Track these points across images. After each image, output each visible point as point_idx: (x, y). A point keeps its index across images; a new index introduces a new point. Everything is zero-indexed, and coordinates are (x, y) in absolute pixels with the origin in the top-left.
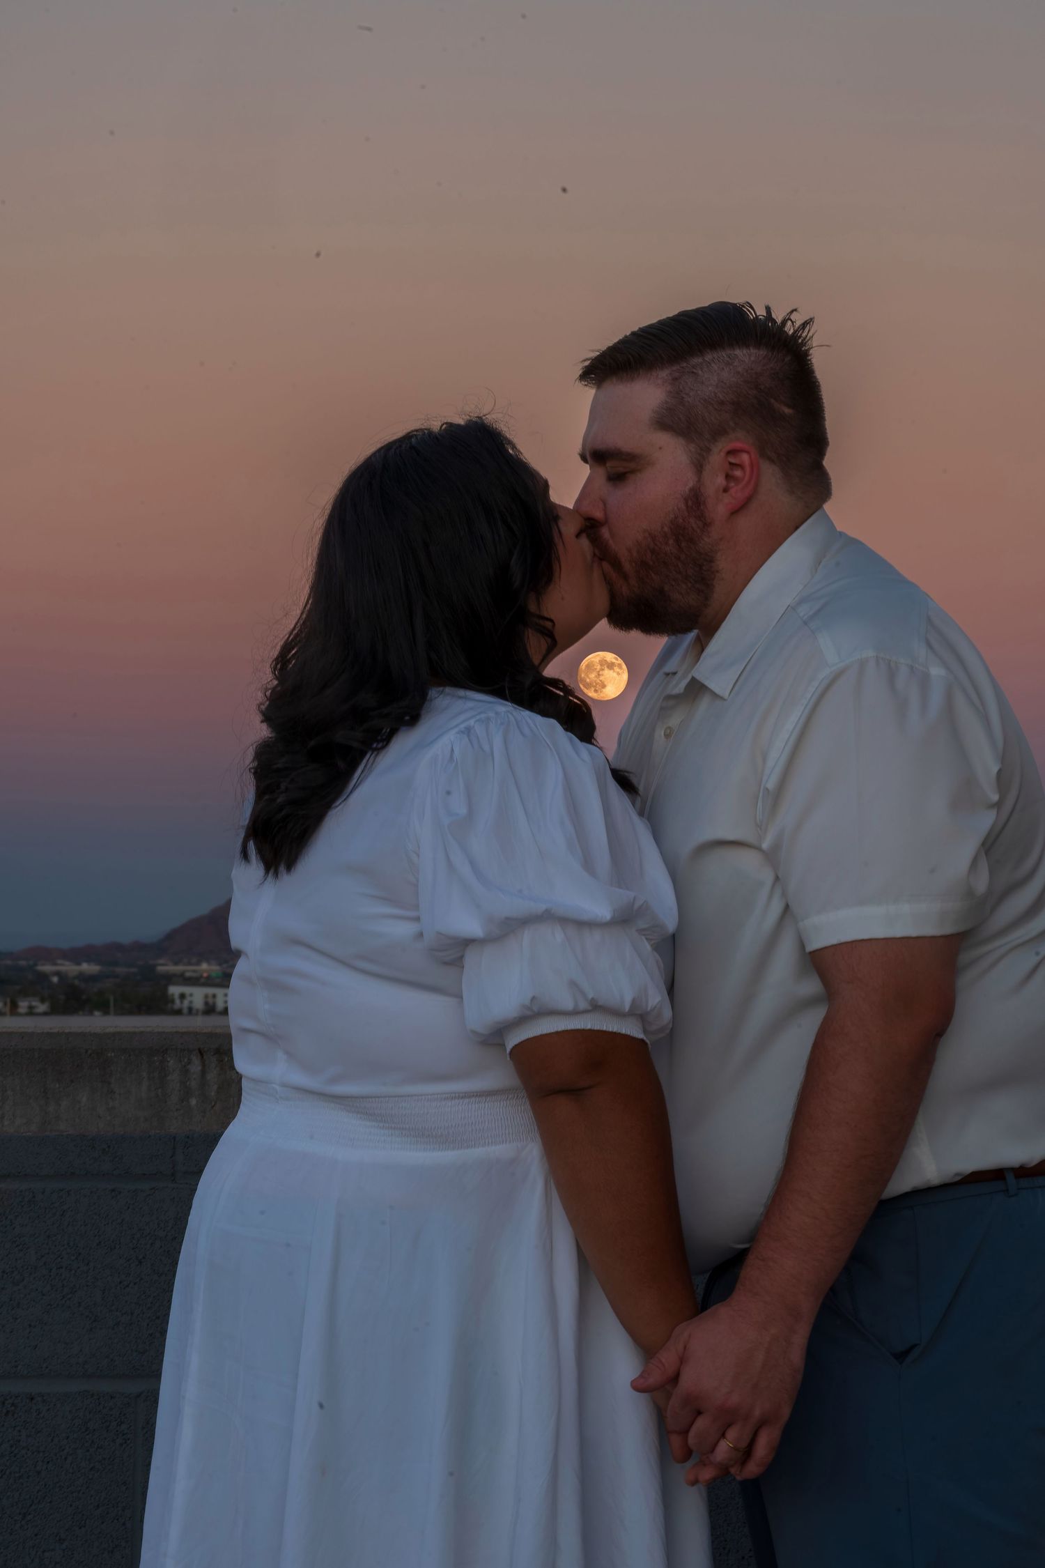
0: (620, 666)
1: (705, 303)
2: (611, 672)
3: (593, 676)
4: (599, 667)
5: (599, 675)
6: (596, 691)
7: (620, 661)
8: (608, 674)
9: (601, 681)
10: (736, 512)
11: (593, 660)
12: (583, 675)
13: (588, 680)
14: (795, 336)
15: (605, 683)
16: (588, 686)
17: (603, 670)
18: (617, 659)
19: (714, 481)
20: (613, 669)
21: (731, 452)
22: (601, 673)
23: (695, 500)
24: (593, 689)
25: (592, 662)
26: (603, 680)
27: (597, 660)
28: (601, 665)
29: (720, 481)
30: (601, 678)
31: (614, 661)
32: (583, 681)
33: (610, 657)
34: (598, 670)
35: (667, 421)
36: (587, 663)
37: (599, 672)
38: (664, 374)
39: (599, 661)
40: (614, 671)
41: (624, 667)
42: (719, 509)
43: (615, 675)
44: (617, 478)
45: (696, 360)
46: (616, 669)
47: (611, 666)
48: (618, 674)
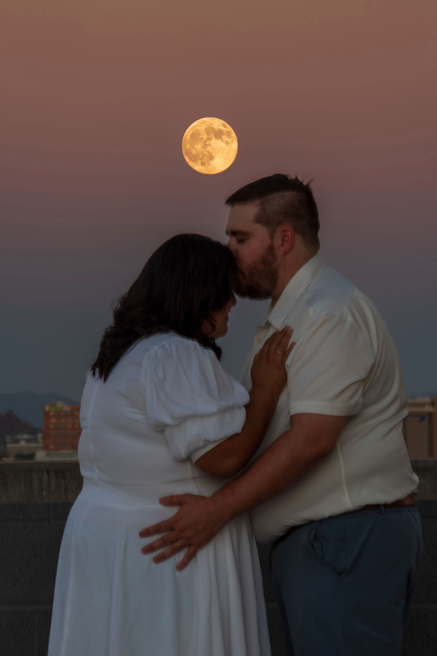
0: (228, 134)
1: (272, 174)
2: (219, 141)
3: (199, 147)
4: (205, 137)
5: (205, 145)
6: (203, 164)
7: (229, 128)
8: (216, 144)
9: (208, 152)
10: (286, 253)
11: (198, 128)
12: (188, 147)
13: (194, 152)
14: (307, 186)
15: (213, 154)
16: (195, 158)
17: (210, 139)
18: (225, 127)
19: (278, 241)
20: (221, 138)
21: (284, 231)
22: (207, 143)
23: (271, 249)
24: (199, 162)
25: (198, 130)
26: (211, 151)
27: (203, 128)
28: (208, 134)
29: (280, 242)
30: (209, 149)
31: (222, 128)
32: (188, 153)
33: (217, 123)
34: (205, 139)
35: (260, 219)
36: (191, 132)
37: (206, 141)
38: (257, 202)
39: (206, 129)
40: (222, 140)
41: (233, 134)
42: (279, 252)
43: (223, 144)
44: (241, 241)
45: (270, 197)
46: (225, 137)
47: (219, 134)
48: (227, 143)
